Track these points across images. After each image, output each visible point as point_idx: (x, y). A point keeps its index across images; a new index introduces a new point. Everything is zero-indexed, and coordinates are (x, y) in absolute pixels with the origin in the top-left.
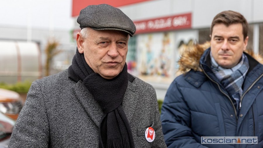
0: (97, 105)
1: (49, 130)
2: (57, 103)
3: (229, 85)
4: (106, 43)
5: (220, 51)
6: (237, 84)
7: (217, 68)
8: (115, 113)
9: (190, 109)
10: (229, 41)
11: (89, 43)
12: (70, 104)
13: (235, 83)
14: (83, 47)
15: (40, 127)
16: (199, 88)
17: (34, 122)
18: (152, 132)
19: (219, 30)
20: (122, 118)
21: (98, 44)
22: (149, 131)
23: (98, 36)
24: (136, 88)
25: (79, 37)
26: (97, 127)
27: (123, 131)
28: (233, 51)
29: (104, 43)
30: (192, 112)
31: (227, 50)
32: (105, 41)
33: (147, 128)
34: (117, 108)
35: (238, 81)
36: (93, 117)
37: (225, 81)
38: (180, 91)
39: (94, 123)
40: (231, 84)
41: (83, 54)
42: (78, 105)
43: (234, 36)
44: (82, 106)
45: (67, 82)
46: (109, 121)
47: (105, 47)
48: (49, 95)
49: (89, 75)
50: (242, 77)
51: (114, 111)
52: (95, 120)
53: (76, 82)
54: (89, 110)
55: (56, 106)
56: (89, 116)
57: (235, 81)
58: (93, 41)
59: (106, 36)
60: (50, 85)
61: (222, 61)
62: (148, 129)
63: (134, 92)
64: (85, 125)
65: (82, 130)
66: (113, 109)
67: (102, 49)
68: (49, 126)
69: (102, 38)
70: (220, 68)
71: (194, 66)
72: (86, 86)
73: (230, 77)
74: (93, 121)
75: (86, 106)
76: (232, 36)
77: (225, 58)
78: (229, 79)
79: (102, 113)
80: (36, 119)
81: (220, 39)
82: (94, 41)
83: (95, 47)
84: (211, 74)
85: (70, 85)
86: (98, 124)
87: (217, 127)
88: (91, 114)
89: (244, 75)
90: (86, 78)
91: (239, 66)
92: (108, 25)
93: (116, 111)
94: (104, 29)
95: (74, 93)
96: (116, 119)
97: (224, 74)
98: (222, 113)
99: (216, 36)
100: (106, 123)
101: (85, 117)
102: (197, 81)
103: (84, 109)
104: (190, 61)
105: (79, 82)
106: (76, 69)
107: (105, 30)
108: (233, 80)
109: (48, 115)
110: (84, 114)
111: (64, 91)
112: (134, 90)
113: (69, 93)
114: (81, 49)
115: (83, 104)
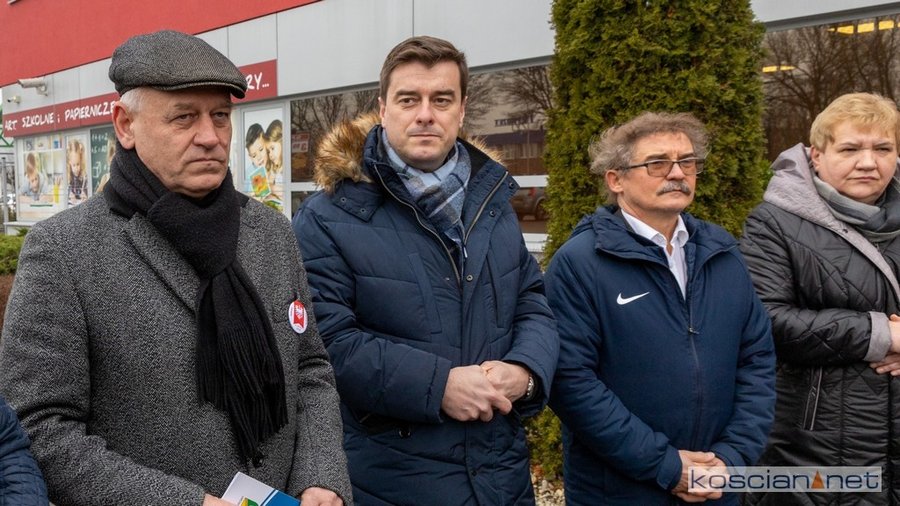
0: (184, 264)
1: (88, 328)
2: (95, 267)
3: (437, 210)
4: (188, 117)
5: (414, 126)
6: (453, 205)
7: (404, 171)
8: (228, 276)
9: (353, 271)
10: (433, 104)
11: (149, 124)
12: (123, 267)
13: (449, 205)
14: (132, 134)
15: (65, 324)
16: (367, 221)
17: (52, 316)
18: (301, 311)
19: (409, 77)
20: (244, 286)
21: (171, 121)
22: (295, 310)
23: (170, 104)
24: (257, 218)
25: (120, 112)
26: (190, 310)
27: (251, 312)
28: (441, 124)
29: (183, 117)
30: (358, 278)
31: (431, 122)
32: (187, 112)
33: (290, 303)
34: (231, 265)
35: (455, 199)
36: (179, 290)
37: (428, 201)
38: (325, 230)
39: (183, 304)
40: (441, 207)
41: (133, 149)
42: (142, 268)
43: (445, 89)
44: (151, 267)
45: (109, 219)
46: (219, 295)
47: (187, 127)
48: (76, 251)
49: (159, 197)
50: (461, 189)
51: (226, 270)
52: (184, 296)
53: (129, 219)
54: (168, 276)
55: (95, 274)
56: (169, 288)
57: (449, 200)
58: (158, 115)
59: (186, 101)
60: (73, 230)
61: (416, 150)
62: (292, 304)
63: (254, 228)
64: (164, 310)
65: (159, 320)
66: (223, 267)
67: (180, 133)
68: (86, 320)
69: (180, 106)
70: (410, 171)
71: (355, 172)
72: (155, 224)
73: (439, 190)
74: (179, 299)
75: (160, 267)
76: (441, 89)
77: (425, 143)
78: (437, 196)
79: (196, 280)
80: (56, 307)
81: (411, 98)
82: (160, 115)
83: (166, 130)
84: (397, 187)
85: (116, 225)
86: (192, 303)
87: (421, 307)
88: (173, 283)
89: (466, 184)
90: (154, 206)
91: (452, 165)
92: (194, 77)
93: (230, 269)
94: (185, 86)
95: (129, 241)
96: (233, 288)
97: (423, 185)
98: (428, 275)
99: (401, 93)
100: (212, 299)
101: (162, 292)
102: (363, 205)
103: (156, 274)
104: (343, 160)
105: (134, 218)
106: (124, 189)
107: (188, 88)
108: (444, 198)
109: (81, 295)
110: (158, 286)
111: (106, 240)
112: (252, 224)
113: (117, 242)
114: (128, 140)
115: (153, 263)
